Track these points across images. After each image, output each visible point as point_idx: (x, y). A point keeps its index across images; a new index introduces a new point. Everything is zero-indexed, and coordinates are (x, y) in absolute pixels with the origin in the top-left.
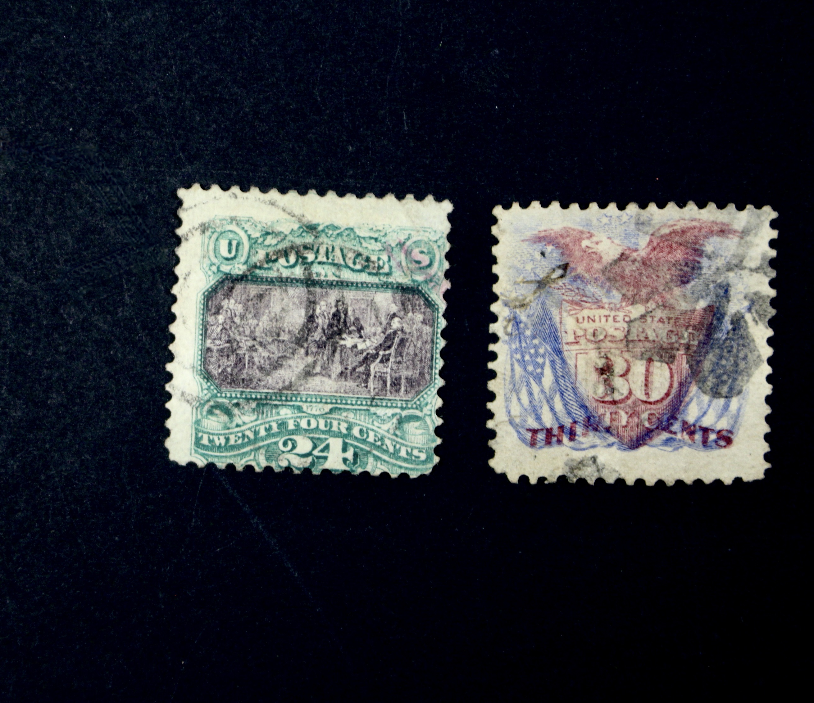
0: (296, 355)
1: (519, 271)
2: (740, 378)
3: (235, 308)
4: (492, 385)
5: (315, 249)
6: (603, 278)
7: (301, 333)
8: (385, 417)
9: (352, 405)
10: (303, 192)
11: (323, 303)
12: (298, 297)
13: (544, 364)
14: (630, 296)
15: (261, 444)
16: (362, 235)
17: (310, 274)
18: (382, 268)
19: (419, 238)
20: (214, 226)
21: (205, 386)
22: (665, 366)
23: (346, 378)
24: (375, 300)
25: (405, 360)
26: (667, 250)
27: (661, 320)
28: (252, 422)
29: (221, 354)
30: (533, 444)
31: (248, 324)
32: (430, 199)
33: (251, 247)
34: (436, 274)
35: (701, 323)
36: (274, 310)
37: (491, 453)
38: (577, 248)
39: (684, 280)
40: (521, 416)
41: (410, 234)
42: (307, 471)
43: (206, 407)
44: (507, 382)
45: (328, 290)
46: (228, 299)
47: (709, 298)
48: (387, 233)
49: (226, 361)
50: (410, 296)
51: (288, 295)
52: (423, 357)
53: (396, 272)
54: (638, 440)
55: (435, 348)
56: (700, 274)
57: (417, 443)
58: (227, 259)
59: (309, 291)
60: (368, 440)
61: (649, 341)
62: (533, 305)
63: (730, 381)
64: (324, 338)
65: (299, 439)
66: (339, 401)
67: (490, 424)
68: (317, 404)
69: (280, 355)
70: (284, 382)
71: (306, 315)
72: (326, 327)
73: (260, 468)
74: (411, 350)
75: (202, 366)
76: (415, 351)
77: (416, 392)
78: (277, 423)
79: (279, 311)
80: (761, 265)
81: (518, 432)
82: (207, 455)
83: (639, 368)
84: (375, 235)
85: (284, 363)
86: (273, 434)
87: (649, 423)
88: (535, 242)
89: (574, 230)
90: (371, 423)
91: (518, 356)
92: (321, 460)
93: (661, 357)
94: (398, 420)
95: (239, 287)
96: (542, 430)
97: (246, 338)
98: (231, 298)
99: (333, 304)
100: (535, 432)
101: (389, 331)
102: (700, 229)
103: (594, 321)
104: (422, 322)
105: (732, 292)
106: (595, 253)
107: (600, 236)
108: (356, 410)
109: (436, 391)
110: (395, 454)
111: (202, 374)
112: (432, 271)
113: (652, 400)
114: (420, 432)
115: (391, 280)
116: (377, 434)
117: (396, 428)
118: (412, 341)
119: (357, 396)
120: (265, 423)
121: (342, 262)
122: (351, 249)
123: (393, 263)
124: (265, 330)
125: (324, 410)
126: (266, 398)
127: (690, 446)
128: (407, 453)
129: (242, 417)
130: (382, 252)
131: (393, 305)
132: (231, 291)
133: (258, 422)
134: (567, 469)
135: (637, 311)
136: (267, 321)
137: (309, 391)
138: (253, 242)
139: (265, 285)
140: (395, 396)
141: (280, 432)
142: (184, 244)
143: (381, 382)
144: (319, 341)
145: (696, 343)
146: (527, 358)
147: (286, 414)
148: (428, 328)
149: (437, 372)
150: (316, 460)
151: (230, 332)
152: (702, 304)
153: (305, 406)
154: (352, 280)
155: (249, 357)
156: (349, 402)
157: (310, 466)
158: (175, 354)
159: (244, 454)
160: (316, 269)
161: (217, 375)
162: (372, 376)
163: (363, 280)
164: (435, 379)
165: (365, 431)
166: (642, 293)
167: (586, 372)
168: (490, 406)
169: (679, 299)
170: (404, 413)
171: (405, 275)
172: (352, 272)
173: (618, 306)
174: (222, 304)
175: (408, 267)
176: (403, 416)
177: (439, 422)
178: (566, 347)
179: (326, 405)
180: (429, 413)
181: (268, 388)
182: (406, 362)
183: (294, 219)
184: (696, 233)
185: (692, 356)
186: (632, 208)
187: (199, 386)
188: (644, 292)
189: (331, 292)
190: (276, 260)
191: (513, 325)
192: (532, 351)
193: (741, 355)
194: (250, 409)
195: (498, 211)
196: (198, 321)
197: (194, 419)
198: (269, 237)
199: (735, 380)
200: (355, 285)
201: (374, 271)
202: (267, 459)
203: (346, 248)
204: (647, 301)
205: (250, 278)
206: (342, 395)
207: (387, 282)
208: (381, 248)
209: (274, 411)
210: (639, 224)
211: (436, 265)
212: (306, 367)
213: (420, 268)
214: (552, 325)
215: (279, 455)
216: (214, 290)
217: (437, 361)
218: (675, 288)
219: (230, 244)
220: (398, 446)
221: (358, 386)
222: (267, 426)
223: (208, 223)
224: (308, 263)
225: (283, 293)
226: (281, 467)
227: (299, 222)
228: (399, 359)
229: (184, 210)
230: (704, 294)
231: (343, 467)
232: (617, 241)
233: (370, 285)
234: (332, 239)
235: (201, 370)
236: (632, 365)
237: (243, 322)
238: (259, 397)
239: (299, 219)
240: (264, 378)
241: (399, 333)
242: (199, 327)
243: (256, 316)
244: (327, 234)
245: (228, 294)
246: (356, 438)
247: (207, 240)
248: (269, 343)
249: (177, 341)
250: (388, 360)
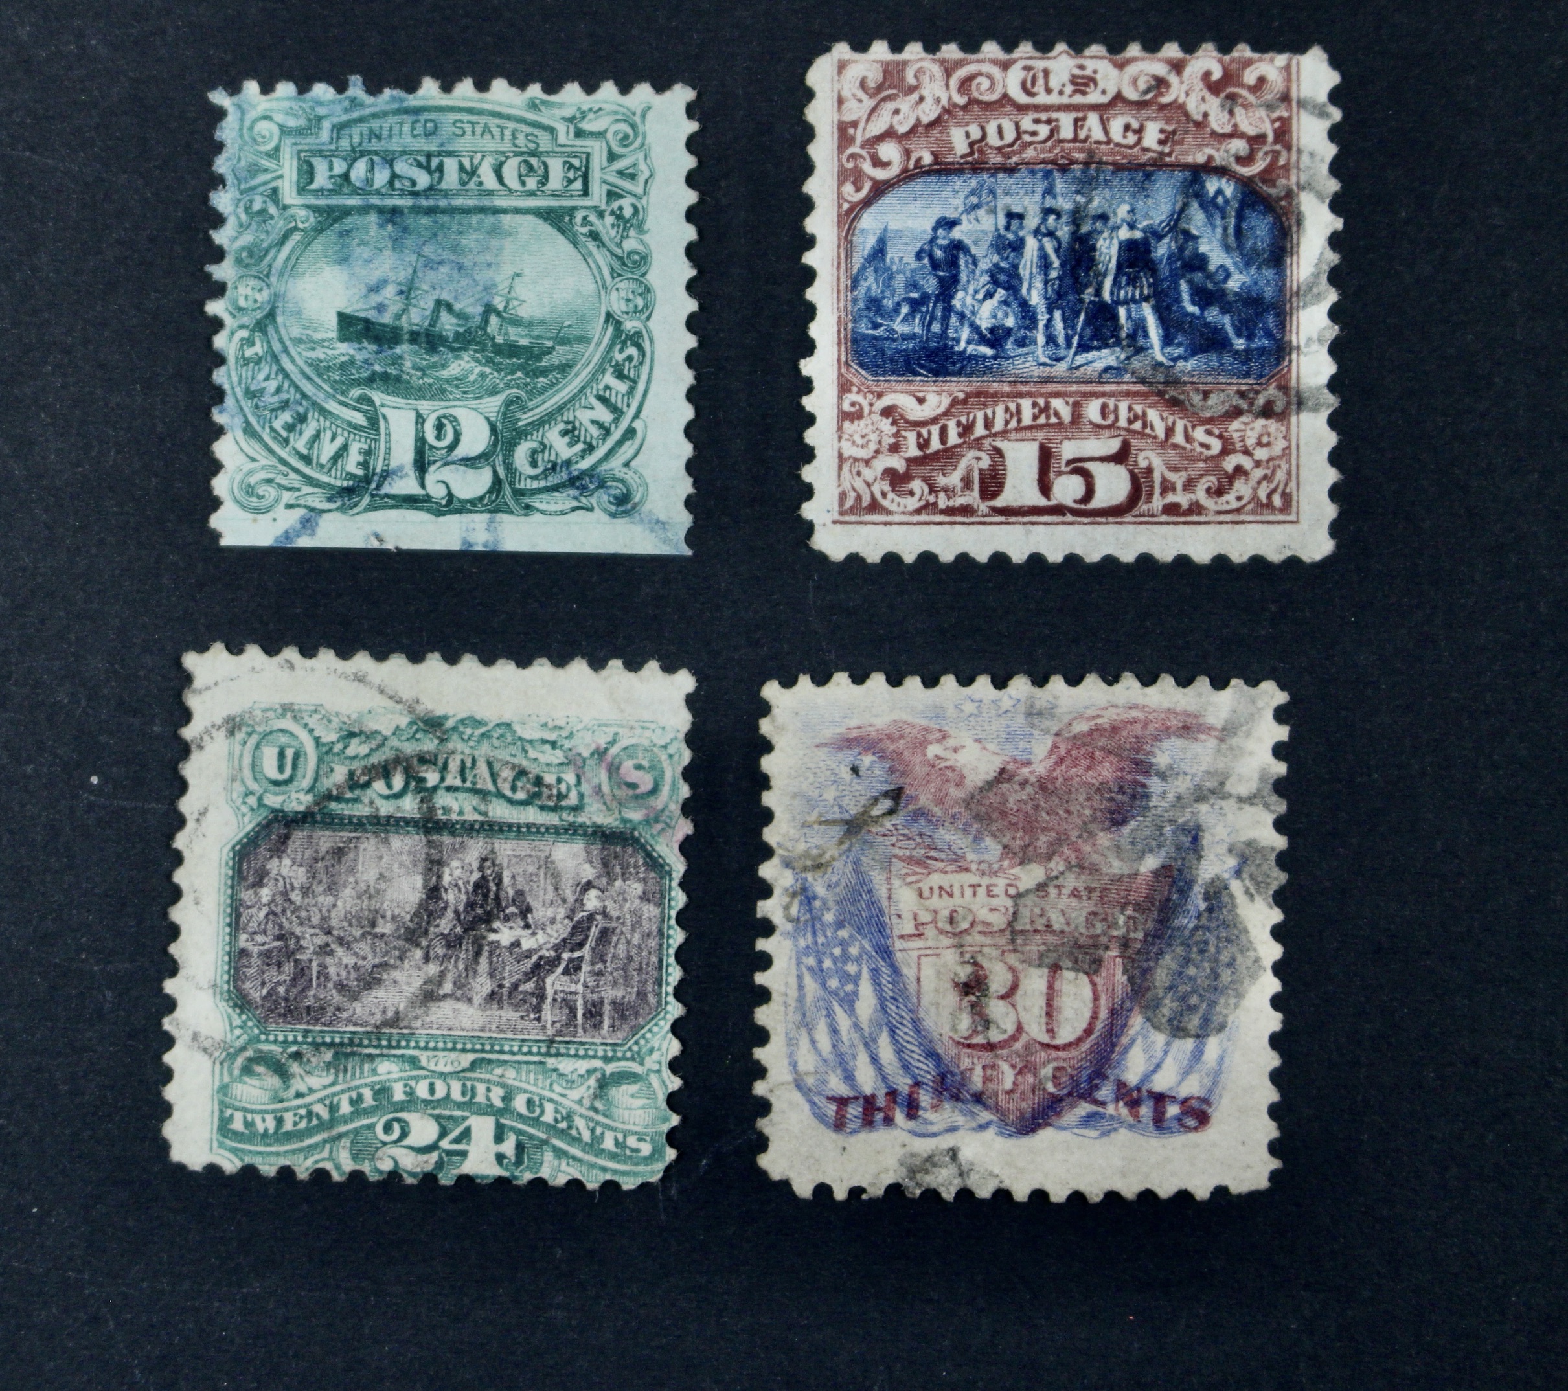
0: (406, 962)
1: (811, 803)
2: (1222, 1001)
3: (292, 875)
4: (763, 1016)
5: (440, 762)
6: (966, 815)
7: (416, 920)
8: (575, 1076)
9: (512, 1053)
10: (416, 657)
11: (455, 864)
12: (409, 853)
13: (858, 975)
14: (1017, 849)
15: (343, 1129)
16: (527, 736)
17: (432, 810)
18: (566, 797)
19: (633, 741)
20: (251, 722)
21: (237, 1021)
22: (1084, 979)
23: (500, 1002)
24: (553, 858)
25: (609, 970)
26: (1084, 763)
27: (1075, 894)
28: (325, 1087)
29: (267, 961)
30: (839, 1125)
31: (315, 906)
32: (653, 666)
33: (320, 760)
34: (666, 806)
35: (1149, 899)
36: (365, 878)
37: (762, 1144)
38: (918, 759)
39: (1117, 819)
40: (816, 1073)
41: (616, 735)
42: (429, 1179)
43: (239, 1061)
44: (791, 1009)
45: (465, 839)
46: (280, 858)
47: (1163, 853)
48: (574, 731)
49: (276, 974)
50: (618, 849)
51: (390, 849)
52: (644, 963)
53: (591, 806)
54: (1034, 1118)
55: (665, 947)
56: (1147, 808)
57: (635, 1125)
58: (276, 783)
59: (429, 842)
60: (543, 1119)
61: (1053, 932)
62: (838, 864)
63: (1204, 1006)
64: (459, 930)
65: (413, 1119)
66: (488, 1047)
67: (760, 1088)
68: (446, 1054)
69: (377, 961)
70: (384, 1012)
71: (424, 887)
72: (461, 908)
73: (340, 1176)
74: (621, 950)
75: (232, 983)
76: (628, 952)
77: (632, 1028)
78: (372, 1089)
79: (374, 879)
80: (1259, 790)
81: (813, 1104)
82: (242, 1150)
83: (1035, 982)
84: (552, 737)
85: (385, 977)
86: (365, 1110)
87: (1055, 1086)
88: (840, 749)
89: (913, 726)
90: (548, 1088)
91: (811, 961)
92: (455, 1158)
93: (1076, 961)
94: (598, 1080)
95: (299, 836)
96: (856, 1098)
97: (312, 931)
98: (284, 856)
99: (475, 865)
100: (842, 1102)
101: (579, 916)
102: (1146, 724)
103: (951, 895)
104: (641, 898)
105: (1206, 840)
106: (951, 768)
107: (962, 736)
108: (519, 1062)
109: (668, 1027)
110: (594, 1146)
111: (230, 998)
112: (660, 801)
113: (1059, 1041)
114: (639, 1102)
115: (581, 819)
116: (560, 1109)
117: (595, 1097)
118: (622, 933)
119: (520, 1037)
120: (349, 1089)
121: (490, 787)
122: (508, 763)
123: (585, 788)
124: (348, 916)
125: (459, 1064)
126: (351, 1043)
127: (1130, 1127)
128: (617, 1143)
129: (306, 1080)
130: (566, 768)
131: (587, 866)
132: (284, 843)
133: (338, 1088)
134: (903, 1172)
135: (1030, 876)
136: (352, 898)
137: (431, 1029)
138: (325, 752)
139: (347, 830)
140: (593, 1037)
141: (377, 1108)
142: (196, 757)
143: (566, 1011)
144: (450, 934)
145: (1140, 935)
146: (827, 963)
147: (389, 1074)
148: (652, 907)
149: (670, 989)
150: (446, 1159)
151: (284, 920)
152: (1151, 863)
153: (424, 1057)
154: (510, 821)
155: (319, 965)
156: (506, 1048)
157: (435, 1169)
158: (179, 962)
159: (311, 1148)
160: (443, 799)
161: (258, 1000)
162: (549, 1000)
163: (531, 820)
164: (667, 1003)
165: (537, 1103)
166: (1039, 843)
167: (936, 991)
168: (760, 1054)
169: (1107, 853)
170: (610, 1068)
171: (609, 809)
172: (508, 806)
173: (996, 867)
175: (614, 796)
176: (608, 1073)
177: (675, 1083)
178: (899, 944)
179: (464, 1055)
180: (656, 1067)
181: (355, 1025)
182: (611, 973)
183: (400, 706)
184: (1139, 732)
185: (1133, 961)
186: (1020, 685)
187: (226, 1022)
188: (1043, 841)
189: (470, 842)
190: (367, 785)
191: (801, 903)
192: (837, 951)
193: (1224, 957)
194: (322, 1065)
195: (771, 690)
196: (222, 899)
197: (217, 1084)
198: (355, 742)
199: (1213, 1004)
200: (514, 829)
201: (551, 804)
202: (355, 1157)
203: (497, 761)
204: (1049, 857)
205: (318, 817)
206: (494, 1035)
207: (574, 823)
208: (562, 760)
209: (366, 1066)
210: (1033, 713)
211: (666, 790)
212: (425, 983)
214: (873, 903)
215: (378, 1149)
216: (253, 842)
217: (670, 970)
218: (1101, 834)
219: (281, 755)
220: (598, 1130)
221: (522, 1018)
222: (354, 1095)
223: (240, 716)
224: (427, 789)
225: (381, 846)
226: (381, 1172)
227: (410, 713)
228: (600, 966)
229: (194, 691)
230: (1154, 843)
231: (495, 1171)
232: (991, 747)
233: (543, 830)
234: (471, 743)
235: (229, 991)
236: (1021, 976)
237: (307, 902)
238: (337, 1041)
239: (409, 707)
240: (346, 1005)
241: (599, 917)
242: (225, 912)
243: (332, 888)
244: (461, 734)
245: (279, 849)
246: (520, 1116)
247: (238, 748)
248: (356, 940)
249: (183, 936)
250: (578, 969)
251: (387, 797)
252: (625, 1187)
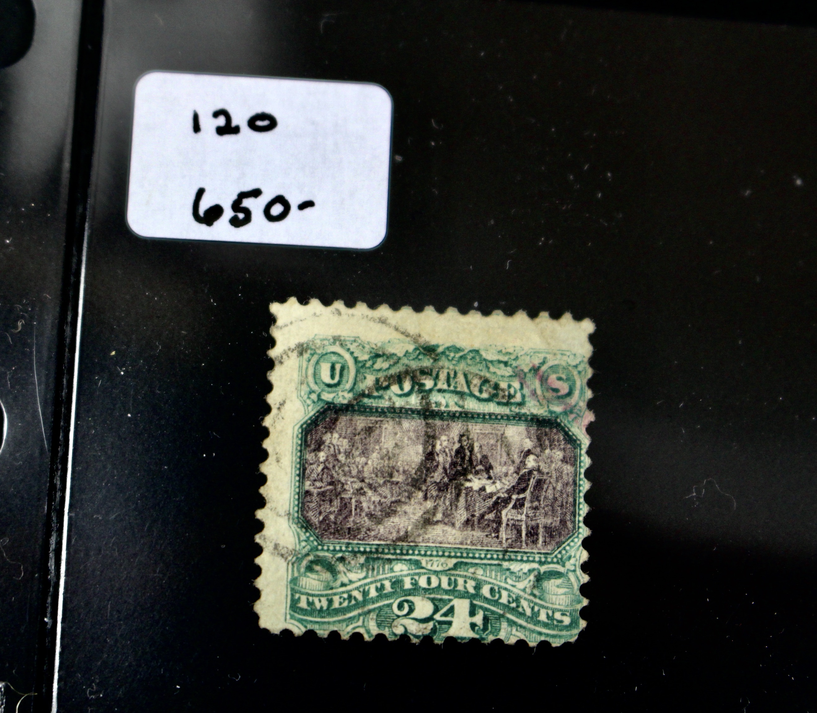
0: (412, 500)
3: (339, 443)
5: (434, 374)
7: (419, 473)
8: (521, 574)
9: (481, 559)
10: (418, 309)
11: (444, 438)
12: (414, 431)
15: (371, 607)
16: (489, 357)
17: (428, 404)
18: (514, 396)
19: (556, 362)
20: (313, 347)
21: (303, 537)
23: (473, 526)
24: (506, 434)
25: (542, 506)
28: (360, 580)
29: (323, 498)
31: (354, 463)
32: (567, 318)
33: (358, 372)
34: (578, 403)
36: (385, 446)
41: (545, 358)
42: (427, 639)
43: (305, 563)
45: (450, 422)
46: (331, 433)
48: (519, 355)
49: (328, 507)
50: (547, 430)
51: (402, 428)
52: (565, 501)
53: (530, 402)
55: (577, 491)
57: (559, 604)
58: (329, 386)
59: (427, 424)
60: (501, 601)
64: (446, 480)
65: (417, 600)
66: (465, 555)
68: (438, 558)
69: (393, 499)
70: (398, 532)
71: (424, 452)
72: (447, 466)
73: (370, 637)
75: (300, 512)
76: (554, 494)
77: (557, 543)
78: (391, 581)
79: (392, 446)
82: (306, 621)
84: (505, 359)
85: (399, 509)
86: (386, 594)
90: (504, 581)
92: (444, 626)
94: (535, 576)
95: (343, 420)
97: (352, 480)
98: (334, 431)
99: (456, 439)
101: (523, 471)
104: (562, 461)
108: (485, 565)
109: (580, 542)
110: (534, 618)
111: (299, 522)
112: (573, 400)
114: (562, 590)
115: (524, 411)
116: (511, 594)
117: (534, 587)
118: (550, 483)
119: (486, 548)
120: (376, 581)
121: (466, 390)
122: (477, 375)
123: (526, 391)
124: (375, 470)
125: (447, 565)
126: (377, 551)
128: (548, 617)
129: (348, 574)
130: (514, 379)
131: (528, 440)
132: (334, 423)
133: (368, 580)
136: (377, 458)
137: (428, 542)
138: (361, 366)
139: (374, 416)
140: (532, 549)
141: (394, 592)
142: (278, 368)
143: (515, 532)
144: (440, 482)
147: (401, 571)
149: (581, 519)
150: (438, 626)
151: (334, 472)
153: (424, 560)
154: (478, 411)
155: (356, 501)
156: (477, 555)
157: (430, 633)
158: (266, 498)
159: (351, 619)
160: (435, 397)
161: (317, 523)
162: (504, 525)
163: (492, 411)
164: (579, 528)
165: (497, 590)
170: (543, 569)
171: (541, 405)
172: (477, 401)
174: (324, 438)
175: (544, 396)
176: (542, 571)
177: (585, 578)
179: (449, 560)
180: (572, 568)
181: (380, 540)
182: (544, 508)
183: (408, 339)
187: (296, 536)
189: (454, 424)
190: (387, 388)
194: (358, 565)
196: (294, 459)
197: (290, 577)
198: (379, 360)
200: (481, 416)
201: (504, 401)
202: (379, 625)
203: (471, 373)
205: (356, 408)
206: (469, 547)
207: (519, 413)
208: (511, 373)
209: (387, 567)
211: (577, 393)
212: (424, 513)
213: (559, 398)
215: (394, 620)
216: (314, 422)
217: (581, 506)
219: (333, 368)
220: (536, 609)
221: (487, 536)
222: (379, 585)
223: (307, 343)
224: (425, 391)
225: (396, 426)
226: (395, 635)
227: (415, 342)
228: (536, 504)
229: (277, 327)
231: (469, 634)
233: (499, 417)
234: (454, 362)
235: (298, 517)
237: (348, 460)
238: (368, 550)
239: (414, 339)
240: (374, 526)
241: (535, 473)
242: (296, 467)
243: (365, 453)
244: (447, 356)
245: (331, 427)
246: (486, 599)
247: (305, 364)
248: (380, 485)
249: (268, 483)
250: (522, 505)
251: (400, 396)
252: (554, 645)
